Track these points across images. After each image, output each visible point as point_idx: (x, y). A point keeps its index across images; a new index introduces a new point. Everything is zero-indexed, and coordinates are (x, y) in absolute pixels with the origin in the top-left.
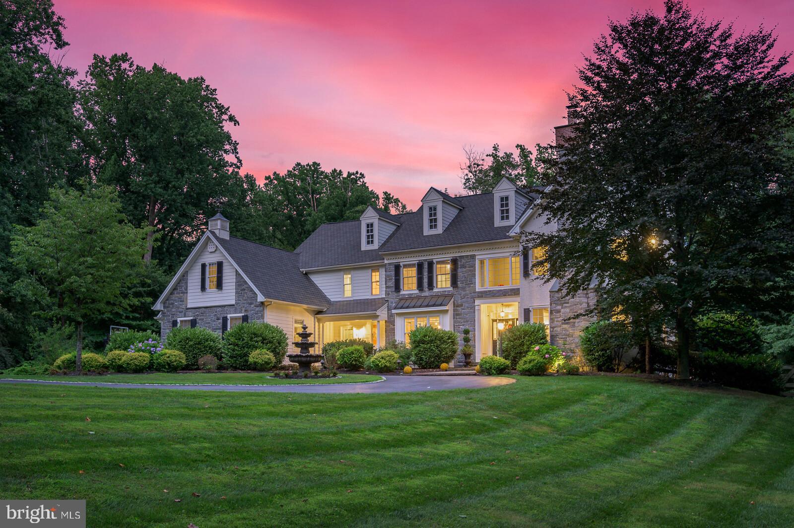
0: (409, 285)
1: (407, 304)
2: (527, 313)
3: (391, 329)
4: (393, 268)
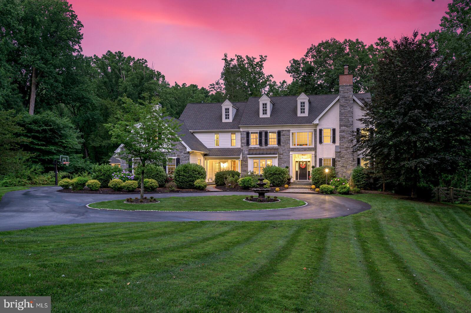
0: (255, 142)
2: (321, 160)
3: (244, 165)
4: (245, 134)
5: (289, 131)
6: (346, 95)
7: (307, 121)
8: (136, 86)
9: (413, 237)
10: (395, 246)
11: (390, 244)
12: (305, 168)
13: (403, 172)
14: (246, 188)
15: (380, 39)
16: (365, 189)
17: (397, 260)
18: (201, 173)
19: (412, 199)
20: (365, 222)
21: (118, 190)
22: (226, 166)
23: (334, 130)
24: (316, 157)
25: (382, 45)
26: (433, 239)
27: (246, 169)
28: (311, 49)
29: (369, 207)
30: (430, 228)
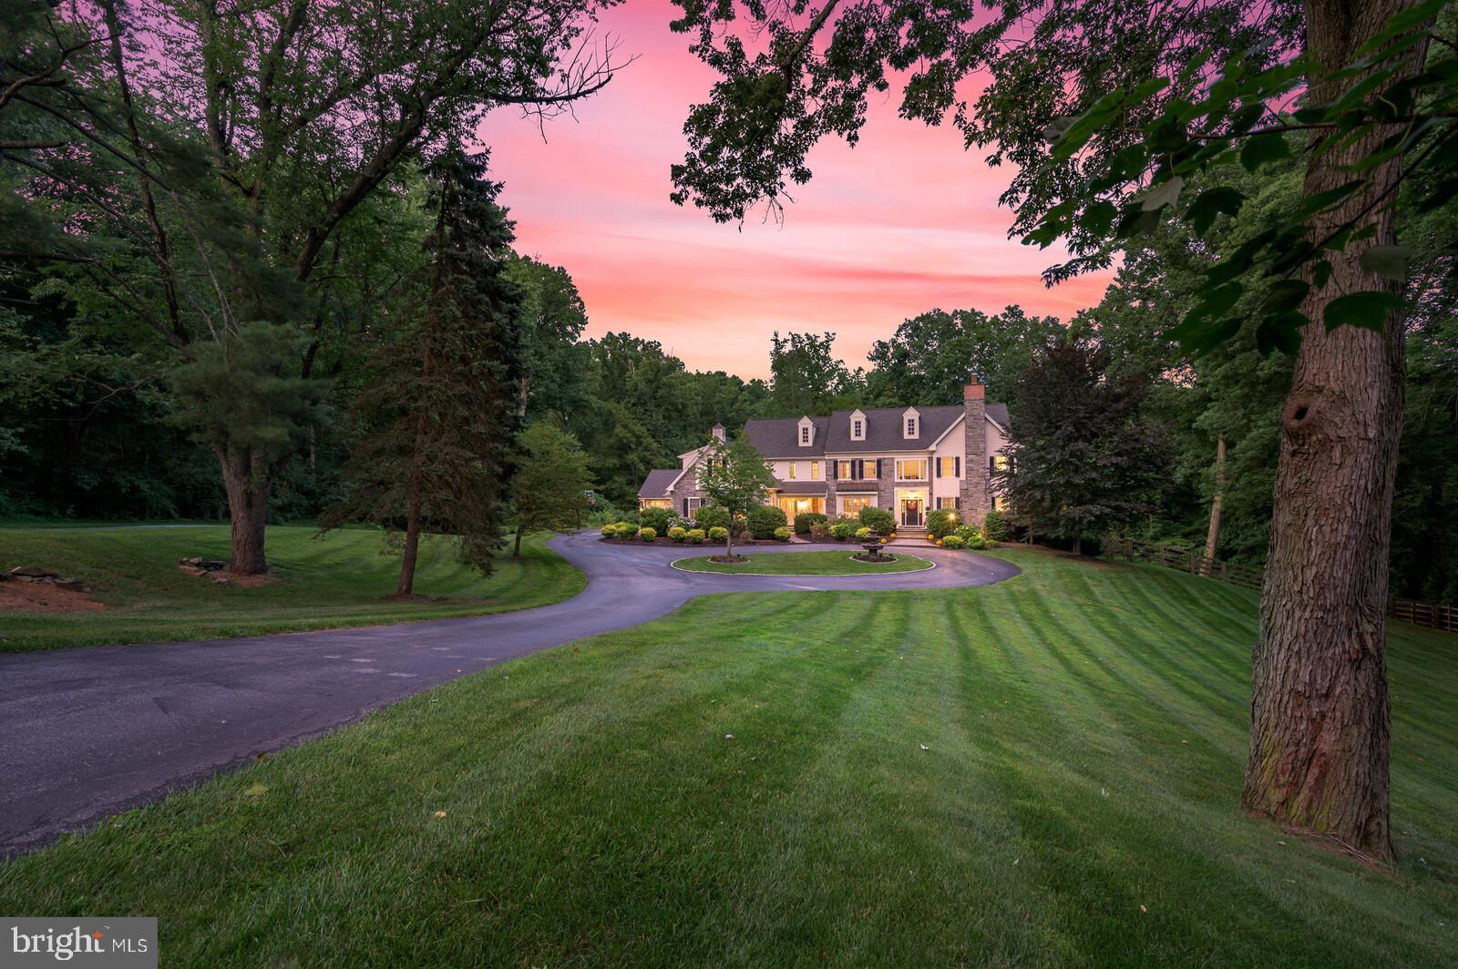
0: (846, 474)
1: (844, 488)
2: (939, 500)
3: (831, 504)
4: (832, 462)
5: (893, 459)
6: (975, 412)
7: (920, 446)
8: (649, 382)
9: (1085, 613)
10: (1067, 626)
11: (1061, 622)
12: (916, 509)
13: (1062, 523)
14: (841, 538)
15: (1009, 308)
16: (1004, 541)
17: (1076, 642)
18: (780, 518)
19: (1074, 558)
20: (1019, 591)
21: (680, 541)
22: (804, 506)
23: (957, 459)
24: (931, 494)
25: (1013, 316)
26: (1112, 616)
27: (833, 510)
28: (904, 325)
29: (1018, 571)
30: (1105, 601)
